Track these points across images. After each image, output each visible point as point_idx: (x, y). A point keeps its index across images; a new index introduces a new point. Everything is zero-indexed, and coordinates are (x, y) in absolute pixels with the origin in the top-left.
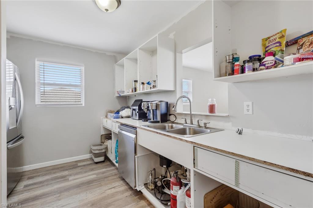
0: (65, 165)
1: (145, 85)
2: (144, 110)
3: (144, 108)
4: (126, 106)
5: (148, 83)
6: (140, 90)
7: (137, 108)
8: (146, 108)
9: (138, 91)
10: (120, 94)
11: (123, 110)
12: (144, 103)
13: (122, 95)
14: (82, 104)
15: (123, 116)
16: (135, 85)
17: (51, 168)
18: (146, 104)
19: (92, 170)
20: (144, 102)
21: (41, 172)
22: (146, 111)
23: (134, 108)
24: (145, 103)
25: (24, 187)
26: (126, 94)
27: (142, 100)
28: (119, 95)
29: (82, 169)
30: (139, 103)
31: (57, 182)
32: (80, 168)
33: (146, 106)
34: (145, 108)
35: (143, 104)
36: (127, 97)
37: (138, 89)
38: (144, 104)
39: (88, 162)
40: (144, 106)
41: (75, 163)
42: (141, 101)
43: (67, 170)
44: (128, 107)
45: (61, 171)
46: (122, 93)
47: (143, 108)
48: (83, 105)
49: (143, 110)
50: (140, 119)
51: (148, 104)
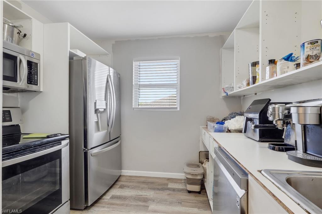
0: (157, 180)
1: (278, 64)
2: (274, 123)
3: (274, 118)
4: (238, 112)
5: (289, 58)
6: (263, 78)
7: (257, 116)
8: (281, 117)
9: (259, 82)
10: (227, 92)
11: (233, 118)
12: (274, 106)
13: (230, 93)
14: (176, 108)
15: (229, 129)
16: (254, 72)
17: (143, 180)
18: (281, 108)
19: (180, 203)
20: (275, 103)
21: (133, 182)
22: (279, 125)
23: (251, 116)
24: (277, 106)
25: (110, 198)
26: (236, 90)
27: (270, 100)
28: (225, 94)
29: (169, 194)
30: (262, 106)
31: (137, 205)
32: (168, 192)
33: (280, 114)
34: (277, 118)
35: (270, 108)
36: (242, 98)
37: (259, 77)
38: (274, 109)
39: (181, 185)
40: (274, 114)
41: (166, 182)
42: (268, 102)
43: (154, 189)
44: (241, 114)
45: (149, 188)
46: (231, 91)
47: (271, 119)
48: (178, 109)
49: (271, 122)
50: (263, 140)
51: (289, 109)
